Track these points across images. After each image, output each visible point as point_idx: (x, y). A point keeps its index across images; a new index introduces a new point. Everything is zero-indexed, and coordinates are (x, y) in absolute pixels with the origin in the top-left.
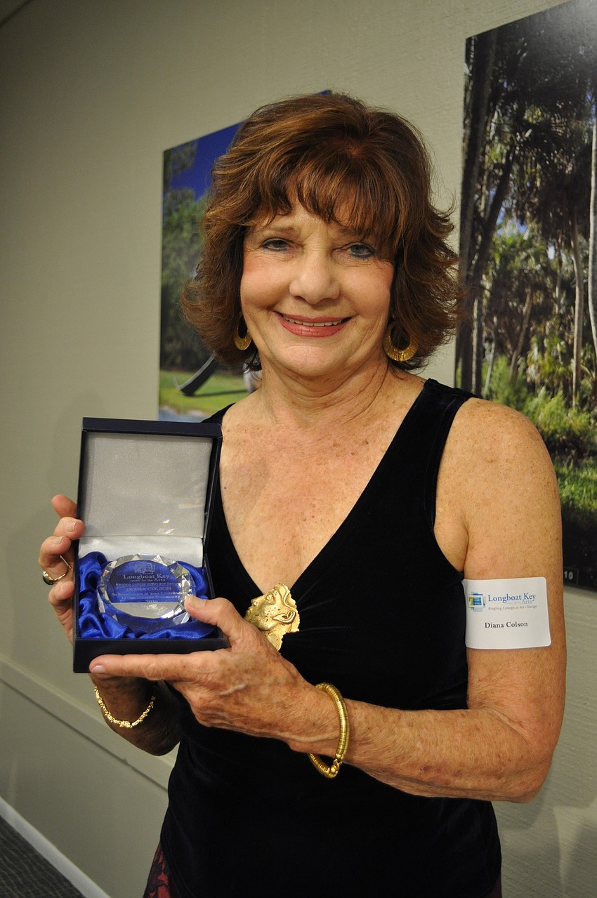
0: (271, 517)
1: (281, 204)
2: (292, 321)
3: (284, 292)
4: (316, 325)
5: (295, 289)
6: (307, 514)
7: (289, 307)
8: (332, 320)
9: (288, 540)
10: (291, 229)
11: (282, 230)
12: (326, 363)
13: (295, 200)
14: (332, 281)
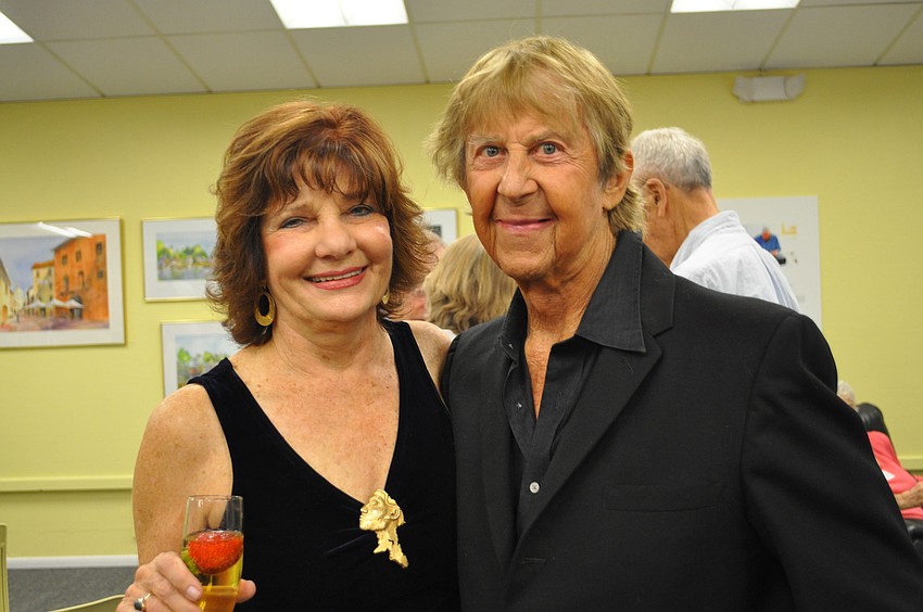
0: (348, 455)
1: (289, 188)
2: (322, 279)
3: (313, 257)
4: (345, 276)
5: (321, 251)
6: (379, 445)
7: (320, 268)
8: (356, 269)
9: (368, 472)
10: (304, 206)
11: (298, 208)
12: (361, 307)
13: (300, 182)
14: (350, 236)
